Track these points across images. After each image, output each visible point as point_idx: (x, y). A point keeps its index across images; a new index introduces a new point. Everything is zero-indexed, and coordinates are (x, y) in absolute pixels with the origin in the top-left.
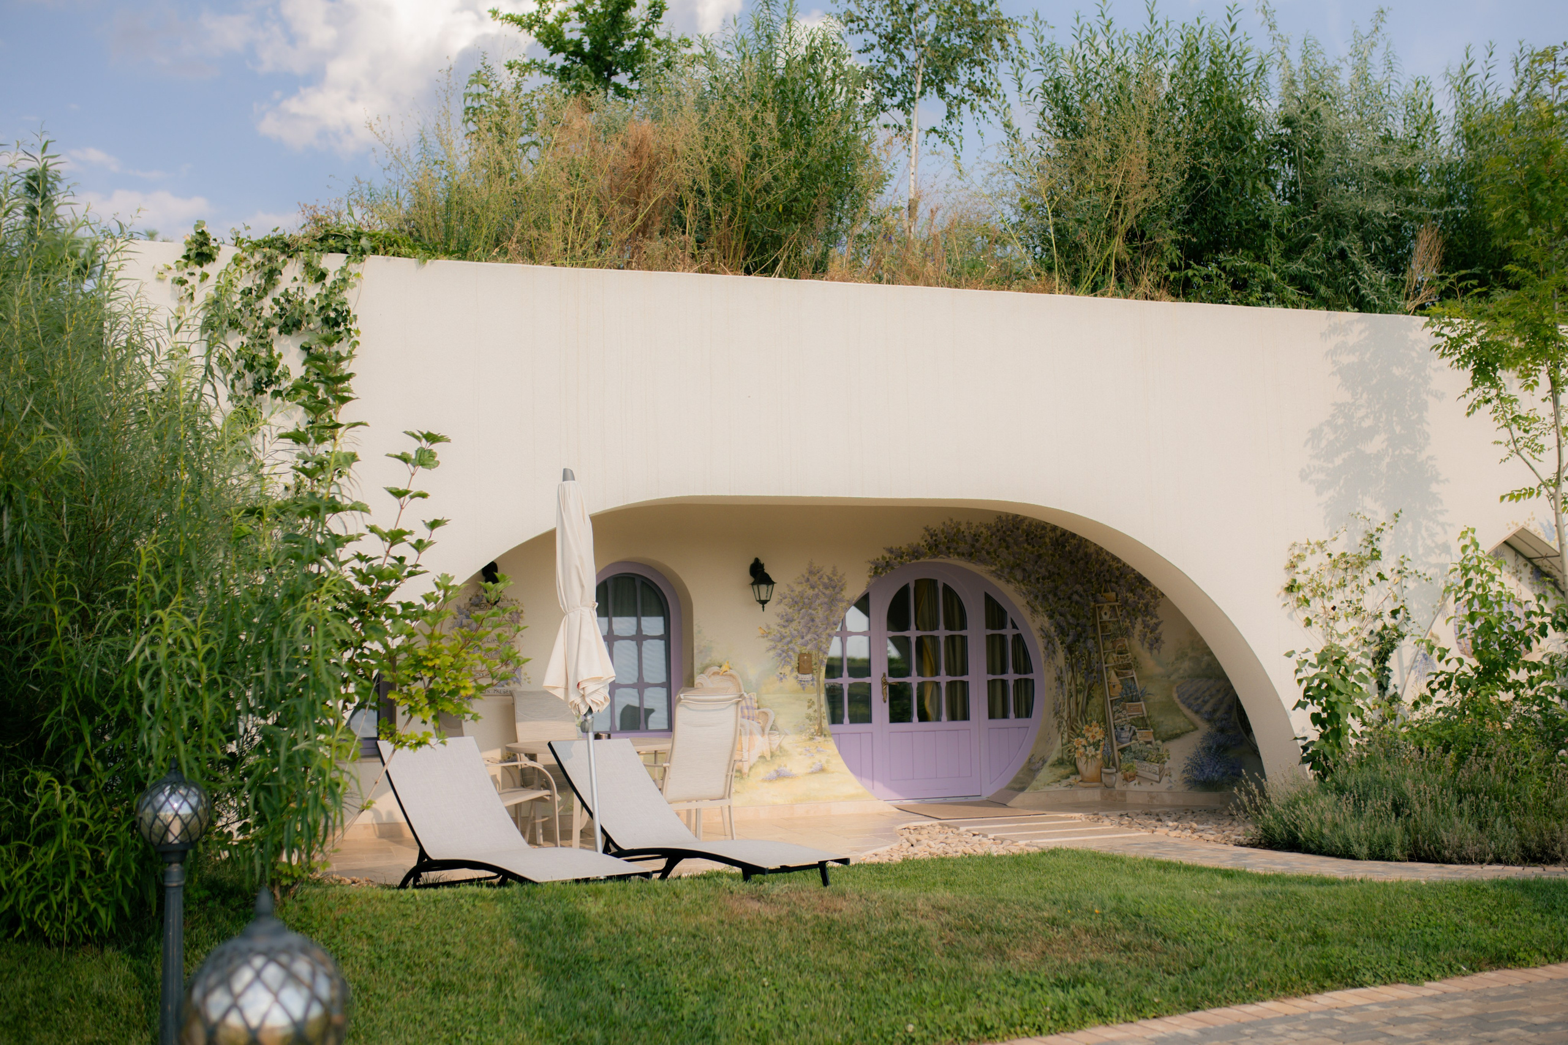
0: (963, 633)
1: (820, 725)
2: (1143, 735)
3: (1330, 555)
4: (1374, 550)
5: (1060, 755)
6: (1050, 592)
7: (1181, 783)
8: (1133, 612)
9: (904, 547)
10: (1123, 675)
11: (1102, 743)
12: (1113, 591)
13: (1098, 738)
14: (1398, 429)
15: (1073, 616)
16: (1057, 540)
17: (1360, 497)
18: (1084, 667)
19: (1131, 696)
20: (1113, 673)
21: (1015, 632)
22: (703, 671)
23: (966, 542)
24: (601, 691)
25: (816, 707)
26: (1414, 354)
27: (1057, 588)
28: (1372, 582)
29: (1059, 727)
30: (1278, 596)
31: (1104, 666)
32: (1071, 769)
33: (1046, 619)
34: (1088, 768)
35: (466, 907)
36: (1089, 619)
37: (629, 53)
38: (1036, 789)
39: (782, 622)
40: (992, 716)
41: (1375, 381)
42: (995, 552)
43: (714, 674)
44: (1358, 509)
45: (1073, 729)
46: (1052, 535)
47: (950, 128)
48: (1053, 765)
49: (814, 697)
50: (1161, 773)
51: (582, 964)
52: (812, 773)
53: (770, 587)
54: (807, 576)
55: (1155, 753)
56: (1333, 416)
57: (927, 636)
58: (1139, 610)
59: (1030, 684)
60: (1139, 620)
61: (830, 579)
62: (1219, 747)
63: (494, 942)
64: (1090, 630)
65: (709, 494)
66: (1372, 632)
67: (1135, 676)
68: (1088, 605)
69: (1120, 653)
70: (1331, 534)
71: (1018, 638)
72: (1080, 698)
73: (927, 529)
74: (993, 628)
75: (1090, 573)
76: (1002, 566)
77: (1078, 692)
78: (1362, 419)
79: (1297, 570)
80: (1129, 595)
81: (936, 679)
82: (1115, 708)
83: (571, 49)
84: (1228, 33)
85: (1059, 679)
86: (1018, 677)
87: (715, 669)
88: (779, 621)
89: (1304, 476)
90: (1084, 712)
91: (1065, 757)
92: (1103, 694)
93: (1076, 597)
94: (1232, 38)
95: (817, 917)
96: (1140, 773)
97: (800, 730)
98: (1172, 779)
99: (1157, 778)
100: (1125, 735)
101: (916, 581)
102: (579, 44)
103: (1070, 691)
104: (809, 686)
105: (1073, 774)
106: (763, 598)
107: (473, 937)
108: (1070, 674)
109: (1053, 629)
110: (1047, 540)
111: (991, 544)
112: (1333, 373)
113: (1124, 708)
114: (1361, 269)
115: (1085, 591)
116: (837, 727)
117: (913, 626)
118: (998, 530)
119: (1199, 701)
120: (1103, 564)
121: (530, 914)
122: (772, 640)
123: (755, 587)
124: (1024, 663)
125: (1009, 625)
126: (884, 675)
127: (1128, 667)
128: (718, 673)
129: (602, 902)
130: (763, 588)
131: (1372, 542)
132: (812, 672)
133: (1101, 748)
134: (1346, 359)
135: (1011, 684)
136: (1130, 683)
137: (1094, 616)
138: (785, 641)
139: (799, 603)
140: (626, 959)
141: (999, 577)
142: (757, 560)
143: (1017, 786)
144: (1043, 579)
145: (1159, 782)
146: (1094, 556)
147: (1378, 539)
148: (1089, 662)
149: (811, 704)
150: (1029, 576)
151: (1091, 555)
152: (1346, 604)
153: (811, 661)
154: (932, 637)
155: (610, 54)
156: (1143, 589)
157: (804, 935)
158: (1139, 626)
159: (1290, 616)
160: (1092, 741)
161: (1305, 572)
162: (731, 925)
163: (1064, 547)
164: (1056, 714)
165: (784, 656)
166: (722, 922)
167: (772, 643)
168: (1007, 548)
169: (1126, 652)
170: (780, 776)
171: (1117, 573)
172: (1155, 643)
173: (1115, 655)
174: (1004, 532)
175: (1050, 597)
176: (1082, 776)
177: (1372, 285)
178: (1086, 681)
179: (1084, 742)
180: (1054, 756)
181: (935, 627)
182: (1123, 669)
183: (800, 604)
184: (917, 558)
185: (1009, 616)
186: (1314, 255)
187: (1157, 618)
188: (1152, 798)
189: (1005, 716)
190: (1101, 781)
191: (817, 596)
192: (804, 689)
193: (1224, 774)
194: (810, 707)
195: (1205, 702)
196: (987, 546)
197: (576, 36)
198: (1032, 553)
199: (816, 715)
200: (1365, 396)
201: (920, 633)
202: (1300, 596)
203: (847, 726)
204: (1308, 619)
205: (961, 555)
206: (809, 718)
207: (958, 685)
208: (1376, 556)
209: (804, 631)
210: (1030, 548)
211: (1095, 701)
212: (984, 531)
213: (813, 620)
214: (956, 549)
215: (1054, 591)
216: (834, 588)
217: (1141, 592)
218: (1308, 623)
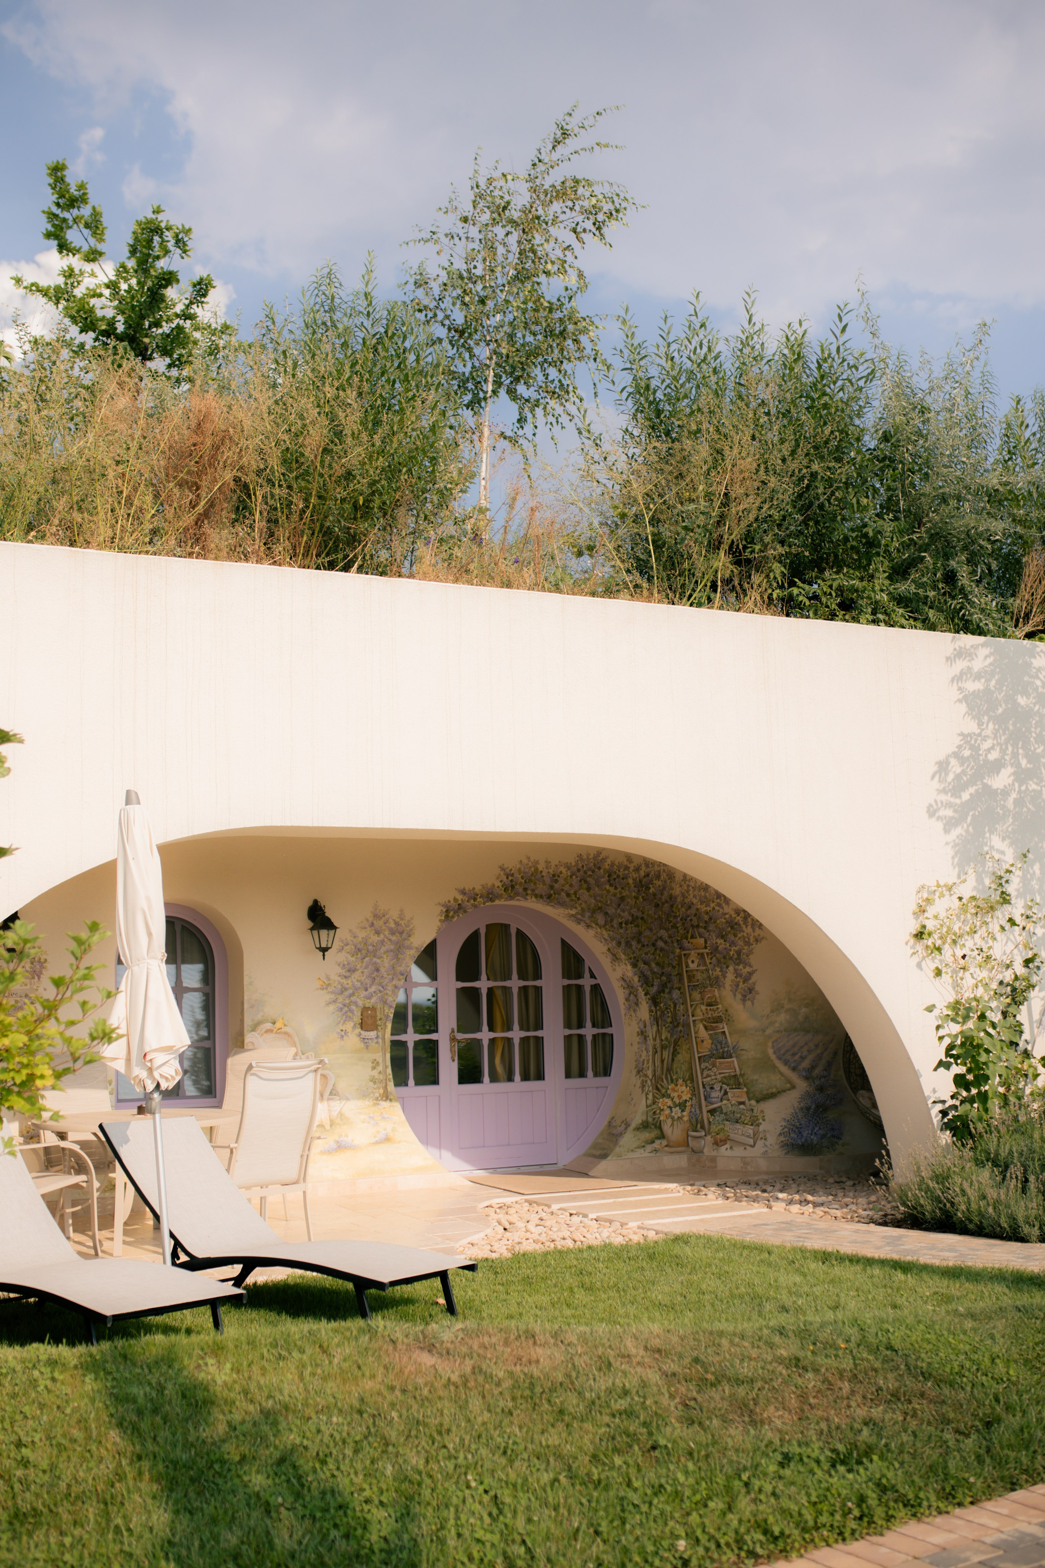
0: (537, 983)
1: (385, 1088)
2: (736, 1095)
3: (960, 899)
4: (1003, 893)
5: (644, 1118)
6: (633, 938)
7: (777, 1147)
8: (724, 960)
9: (478, 889)
10: (713, 1029)
11: (688, 1104)
12: (701, 936)
13: (684, 1098)
14: (1024, 762)
15: (658, 964)
16: (640, 881)
17: (987, 835)
18: (669, 1020)
19: (721, 1052)
20: (701, 1027)
21: (593, 982)
22: (254, 1028)
23: (544, 884)
24: (172, 1062)
25: (380, 1068)
26: (1038, 683)
27: (640, 933)
28: (1003, 928)
29: (643, 1087)
30: (907, 943)
31: (691, 1019)
32: (655, 1133)
33: (629, 967)
34: (674, 1132)
35: (42, 1383)
36: (674, 967)
37: (168, 336)
38: (619, 1156)
39: (343, 972)
40: (568, 1075)
41: (1000, 711)
42: (575, 894)
43: (267, 1031)
44: (986, 849)
45: (657, 1089)
46: (635, 875)
47: (520, 432)
48: (637, 1129)
49: (379, 1057)
50: (755, 1136)
51: (217, 1467)
52: (377, 1143)
53: (332, 932)
54: (371, 919)
55: (748, 1114)
56: (959, 747)
57: (498, 987)
58: (731, 958)
59: (608, 1039)
60: (731, 968)
61: (397, 924)
62: (818, 1107)
63: (89, 1438)
64: (675, 980)
65: (288, 823)
66: (1001, 983)
67: (726, 1030)
68: (673, 952)
69: (709, 1005)
70: (959, 877)
71: (596, 989)
72: (666, 1054)
73: (502, 868)
74: (569, 978)
75: (675, 917)
76: (583, 909)
77: (663, 1047)
78: (989, 750)
79: (926, 915)
80: (720, 941)
81: (508, 1035)
82: (704, 1065)
83: (104, 327)
84: (838, 333)
85: (642, 1033)
86: (596, 1031)
87: (269, 1026)
88: (339, 970)
89: (932, 812)
90: (669, 1070)
91: (650, 1120)
92: (690, 1049)
93: (660, 944)
94: (842, 340)
95: (511, 1374)
96: (732, 1136)
97: (364, 1096)
98: (768, 1143)
99: (751, 1142)
100: (716, 1094)
101: (487, 926)
102: (112, 323)
103: (655, 1048)
104: (373, 1044)
105: (658, 1138)
106: (324, 945)
107: (59, 1431)
108: (655, 1028)
109: (636, 979)
110: (631, 881)
111: (571, 885)
112: (960, 701)
113: (714, 1065)
114: (971, 592)
115: (670, 937)
116: (402, 1089)
117: (484, 976)
118: (579, 870)
119: (797, 1057)
120: (690, 907)
121: (135, 1390)
122: (332, 992)
123: (315, 932)
124: (603, 1017)
125: (587, 974)
126: (453, 1031)
127: (719, 1020)
128: (271, 1031)
129: (228, 1366)
130: (324, 933)
131: (1001, 884)
132: (377, 1029)
133: (688, 1109)
134: (973, 686)
135: (589, 1039)
136: (721, 1038)
137: (680, 964)
138: (347, 993)
139: (362, 950)
140: (277, 1455)
141: (579, 922)
142: (316, 902)
143: (598, 1153)
144: (626, 923)
145: (753, 1146)
146: (679, 899)
147: (1007, 881)
148: (675, 1016)
149: (375, 1064)
150: (612, 921)
151: (676, 897)
152: (977, 952)
153: (375, 1017)
154: (504, 988)
155: (146, 336)
156: (735, 935)
157: (501, 1403)
158: (730, 976)
159: (919, 966)
160: (677, 1102)
161: (936, 917)
162: (404, 1391)
163: (648, 888)
164: (639, 1072)
165: (345, 1010)
166: (392, 1389)
167: (333, 996)
168: (588, 889)
169: (716, 1003)
170: (340, 1147)
171: (706, 918)
172: (749, 994)
173: (704, 1007)
174: (585, 872)
175: (634, 943)
176: (668, 1140)
177: (982, 610)
178: (672, 1035)
179: (670, 1103)
180: (638, 1119)
181: (508, 977)
182: (712, 1023)
183: (364, 952)
184: (492, 900)
185: (587, 963)
186: (923, 575)
187: (750, 966)
188: (746, 1164)
189: (582, 1074)
190: (688, 1145)
191: (382, 942)
192: (367, 1047)
193: (823, 1136)
194: (374, 1068)
195: (803, 1058)
196: (567, 888)
197: (110, 313)
198: (615, 895)
199: (381, 1077)
200: (991, 726)
201: (491, 984)
202: (930, 943)
203: (412, 1090)
204: (937, 968)
205: (539, 897)
206: (373, 1080)
207: (532, 1041)
208: (1005, 899)
209: (368, 981)
210: (612, 889)
211: (683, 1056)
212: (564, 870)
213: (378, 970)
214: (533, 890)
215: (638, 937)
216: (401, 933)
217: (733, 938)
218: (938, 973)
